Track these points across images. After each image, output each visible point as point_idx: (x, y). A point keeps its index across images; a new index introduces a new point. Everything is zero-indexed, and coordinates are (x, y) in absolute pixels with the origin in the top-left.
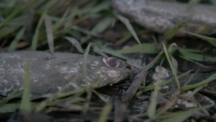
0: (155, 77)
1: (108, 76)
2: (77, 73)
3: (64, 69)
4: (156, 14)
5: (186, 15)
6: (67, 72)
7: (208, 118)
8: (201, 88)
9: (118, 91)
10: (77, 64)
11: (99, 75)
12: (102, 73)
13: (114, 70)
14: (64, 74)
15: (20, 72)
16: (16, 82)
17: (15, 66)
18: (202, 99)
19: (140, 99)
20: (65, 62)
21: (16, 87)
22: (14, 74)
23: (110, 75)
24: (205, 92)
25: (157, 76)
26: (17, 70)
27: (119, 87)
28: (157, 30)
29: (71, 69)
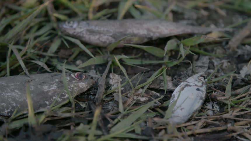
0: (111, 82)
1: (80, 88)
2: (57, 89)
3: (46, 88)
4: (99, 33)
5: (121, 30)
6: (49, 90)
7: (160, 107)
8: (148, 85)
9: (88, 97)
10: (54, 82)
11: (73, 88)
12: (76, 86)
13: (82, 82)
14: (47, 91)
15: (12, 95)
16: (12, 103)
17: (6, 91)
18: (151, 93)
19: (107, 101)
20: (45, 82)
21: (13, 107)
22: (8, 98)
23: (80, 87)
24: (151, 88)
25: (112, 81)
26: (9, 94)
27: (87, 95)
28: (101, 45)
29: (51, 87)
